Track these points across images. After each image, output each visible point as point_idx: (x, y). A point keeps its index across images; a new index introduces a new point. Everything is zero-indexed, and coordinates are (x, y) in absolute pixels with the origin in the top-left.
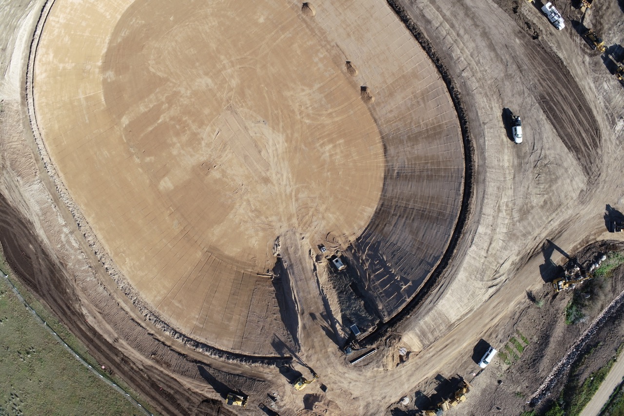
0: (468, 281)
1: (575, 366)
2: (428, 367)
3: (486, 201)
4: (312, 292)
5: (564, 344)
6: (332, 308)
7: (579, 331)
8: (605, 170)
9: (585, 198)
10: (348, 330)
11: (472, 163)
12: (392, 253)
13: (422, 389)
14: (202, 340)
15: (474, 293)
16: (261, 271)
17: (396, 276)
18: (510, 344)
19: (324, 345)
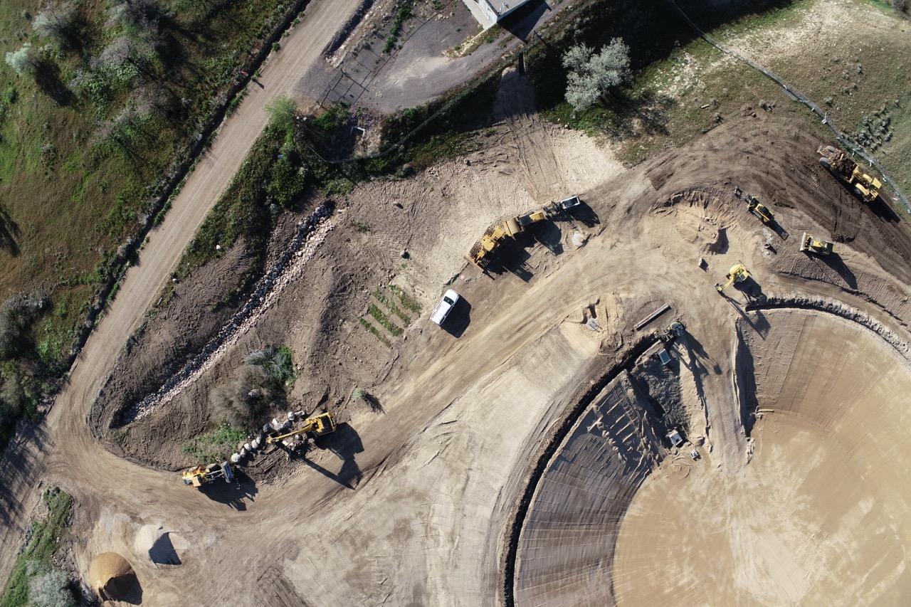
0: (499, 436)
1: (258, 272)
2: (548, 296)
3: (480, 551)
4: (716, 401)
5: (287, 313)
6: (693, 383)
7: (259, 333)
8: (249, 585)
9: (287, 549)
10: (674, 355)
11: (504, 599)
12: (609, 464)
13: (551, 256)
14: (849, 323)
15: (483, 415)
16: (770, 416)
17: (608, 436)
18: (400, 324)
19: (705, 331)
